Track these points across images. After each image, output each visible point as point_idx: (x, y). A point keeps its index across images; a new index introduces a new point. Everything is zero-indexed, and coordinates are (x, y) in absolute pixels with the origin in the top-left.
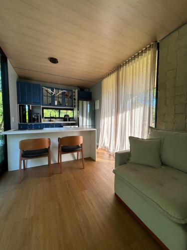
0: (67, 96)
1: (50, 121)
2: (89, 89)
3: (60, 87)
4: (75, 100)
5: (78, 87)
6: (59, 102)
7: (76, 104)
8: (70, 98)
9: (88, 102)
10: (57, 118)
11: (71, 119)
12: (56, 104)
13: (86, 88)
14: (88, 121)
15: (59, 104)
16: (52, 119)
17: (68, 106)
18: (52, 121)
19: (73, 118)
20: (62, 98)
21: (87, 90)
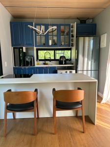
0: (63, 32)
1: (45, 64)
2: (93, 19)
3: (49, 21)
4: (73, 36)
5: (78, 18)
6: (53, 41)
7: (74, 42)
8: (67, 35)
9: (92, 38)
10: (52, 60)
11: (68, 62)
12: (50, 43)
13: (88, 19)
14: (90, 63)
15: (54, 44)
16: (46, 62)
17: (65, 45)
18: (47, 64)
19: (71, 59)
20: (57, 36)
21: (91, 21)
